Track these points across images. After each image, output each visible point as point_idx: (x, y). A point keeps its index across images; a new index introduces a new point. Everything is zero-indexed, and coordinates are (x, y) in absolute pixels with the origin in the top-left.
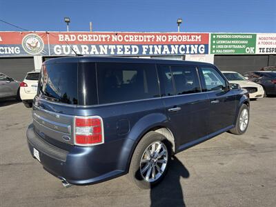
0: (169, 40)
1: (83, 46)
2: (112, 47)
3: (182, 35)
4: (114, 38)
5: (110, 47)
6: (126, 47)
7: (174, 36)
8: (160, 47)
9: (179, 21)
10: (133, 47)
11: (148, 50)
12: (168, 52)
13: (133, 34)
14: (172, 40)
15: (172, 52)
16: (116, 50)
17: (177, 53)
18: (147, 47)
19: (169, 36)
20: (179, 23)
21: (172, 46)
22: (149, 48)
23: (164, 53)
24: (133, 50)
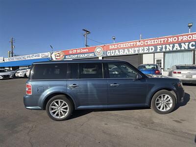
0: (180, 40)
1: (120, 50)
2: (137, 49)
3: (192, 35)
4: (138, 44)
5: (135, 49)
6: (145, 48)
7: (184, 37)
8: (171, 45)
9: (190, 25)
10: (150, 47)
11: (162, 48)
12: (179, 49)
13: (151, 40)
14: (182, 40)
15: (183, 48)
16: (139, 51)
17: (187, 48)
18: (161, 46)
19: (180, 37)
20: (190, 26)
21: (183, 44)
22: (162, 47)
23: (175, 49)
24: (150, 49)
